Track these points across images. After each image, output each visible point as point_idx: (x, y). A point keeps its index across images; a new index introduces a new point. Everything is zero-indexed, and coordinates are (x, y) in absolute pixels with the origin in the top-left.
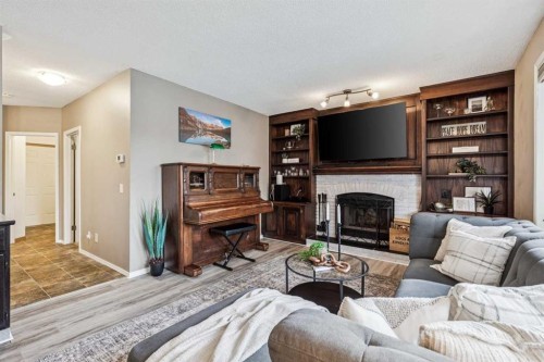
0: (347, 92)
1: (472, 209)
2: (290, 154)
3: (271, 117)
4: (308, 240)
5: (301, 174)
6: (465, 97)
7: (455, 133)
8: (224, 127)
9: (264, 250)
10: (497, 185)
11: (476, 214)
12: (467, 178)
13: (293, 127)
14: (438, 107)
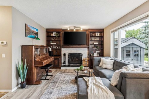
0: (75, 27)
1: (97, 55)
2: (53, 41)
3: (46, 29)
4: (61, 67)
5: (57, 48)
6: (96, 32)
7: (94, 40)
8: (37, 32)
9: (51, 72)
10: (101, 50)
11: (97, 56)
12: (97, 49)
13: (54, 33)
14: (91, 33)
